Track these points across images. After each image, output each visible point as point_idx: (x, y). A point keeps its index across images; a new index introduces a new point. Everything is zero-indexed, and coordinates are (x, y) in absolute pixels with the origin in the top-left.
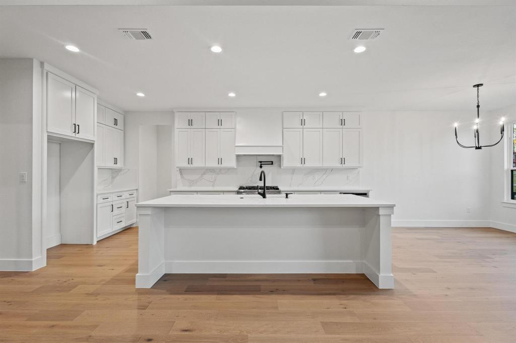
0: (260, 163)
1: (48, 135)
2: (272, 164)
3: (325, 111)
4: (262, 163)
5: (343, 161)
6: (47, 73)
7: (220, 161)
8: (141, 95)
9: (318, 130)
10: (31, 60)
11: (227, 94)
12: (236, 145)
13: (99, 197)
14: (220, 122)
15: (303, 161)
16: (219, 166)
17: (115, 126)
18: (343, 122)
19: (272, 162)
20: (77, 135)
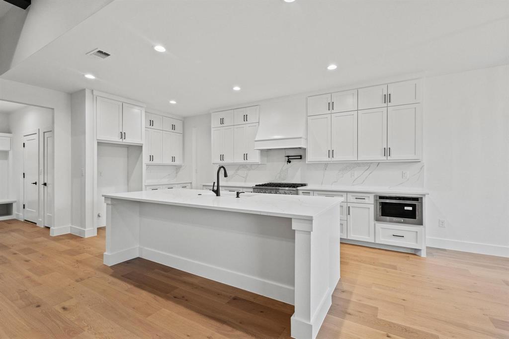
0: (287, 158)
1: (98, 142)
2: (301, 158)
3: (359, 88)
4: (290, 158)
5: (387, 152)
6: (96, 97)
7: (246, 156)
8: (173, 102)
9: (352, 113)
10: (84, 90)
11: (232, 89)
12: (256, 139)
13: (147, 188)
14: (245, 118)
15: (331, 153)
16: (246, 161)
17: (173, 131)
18: (387, 98)
19: (301, 156)
20: (124, 141)
